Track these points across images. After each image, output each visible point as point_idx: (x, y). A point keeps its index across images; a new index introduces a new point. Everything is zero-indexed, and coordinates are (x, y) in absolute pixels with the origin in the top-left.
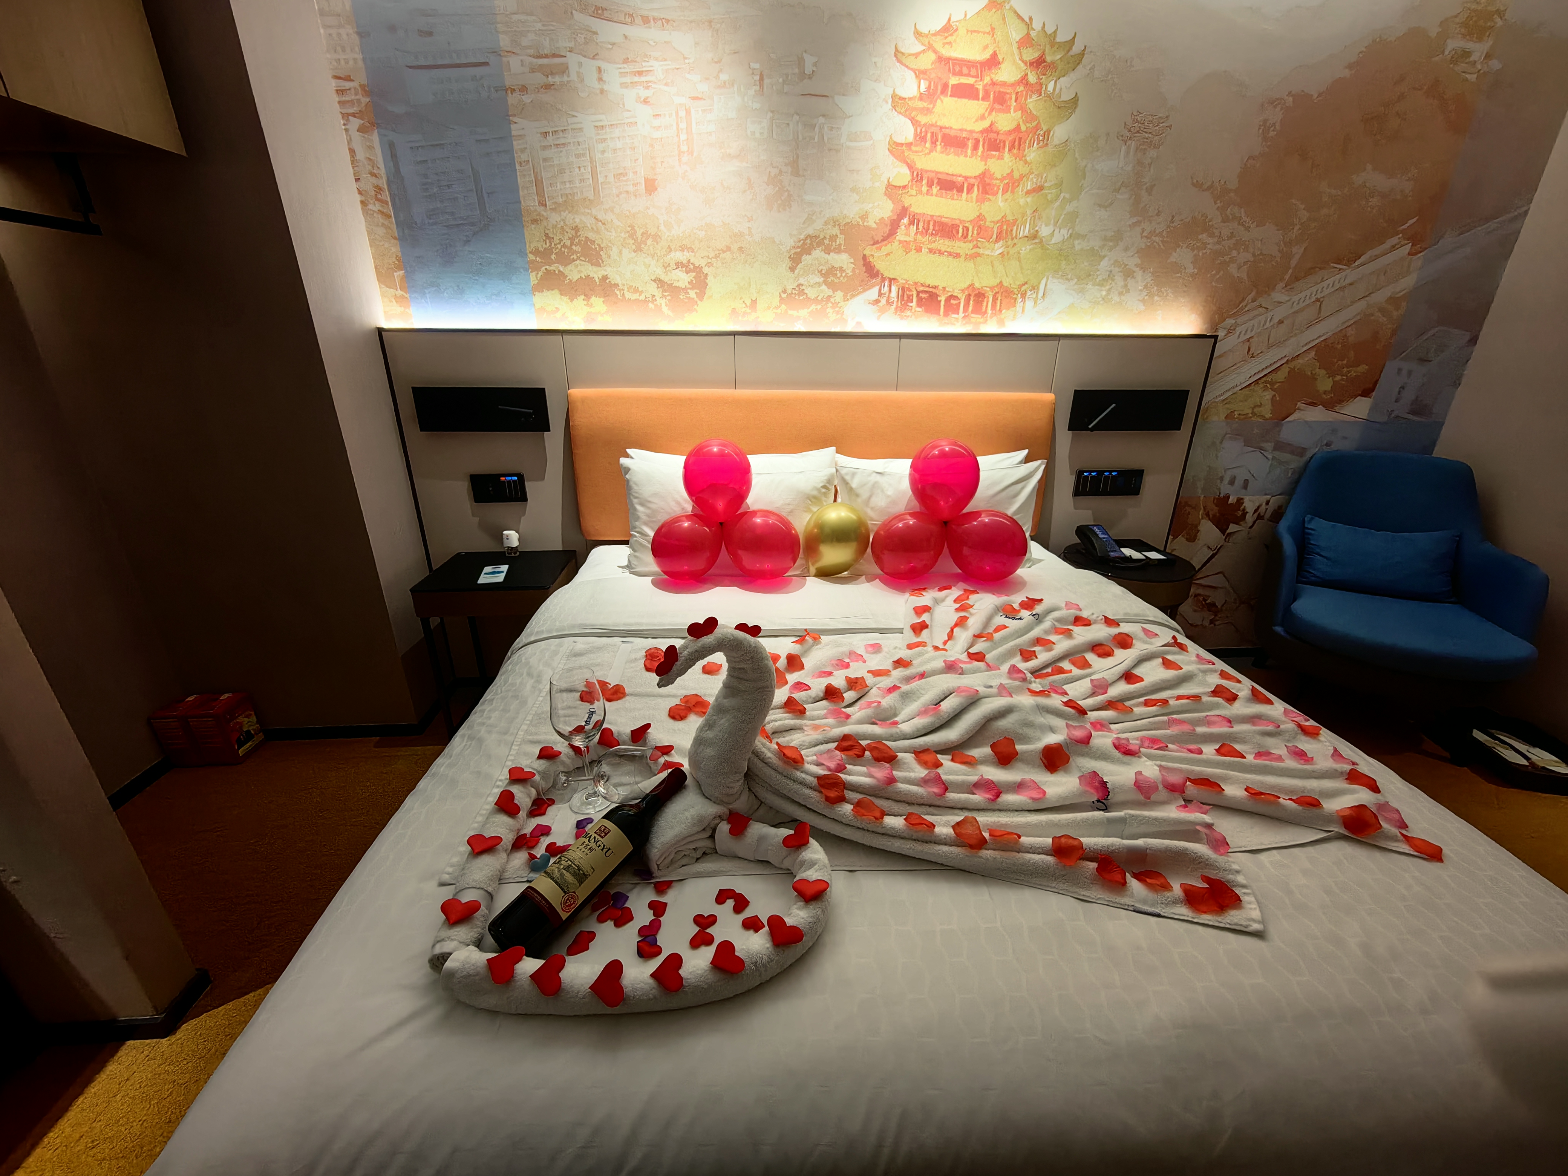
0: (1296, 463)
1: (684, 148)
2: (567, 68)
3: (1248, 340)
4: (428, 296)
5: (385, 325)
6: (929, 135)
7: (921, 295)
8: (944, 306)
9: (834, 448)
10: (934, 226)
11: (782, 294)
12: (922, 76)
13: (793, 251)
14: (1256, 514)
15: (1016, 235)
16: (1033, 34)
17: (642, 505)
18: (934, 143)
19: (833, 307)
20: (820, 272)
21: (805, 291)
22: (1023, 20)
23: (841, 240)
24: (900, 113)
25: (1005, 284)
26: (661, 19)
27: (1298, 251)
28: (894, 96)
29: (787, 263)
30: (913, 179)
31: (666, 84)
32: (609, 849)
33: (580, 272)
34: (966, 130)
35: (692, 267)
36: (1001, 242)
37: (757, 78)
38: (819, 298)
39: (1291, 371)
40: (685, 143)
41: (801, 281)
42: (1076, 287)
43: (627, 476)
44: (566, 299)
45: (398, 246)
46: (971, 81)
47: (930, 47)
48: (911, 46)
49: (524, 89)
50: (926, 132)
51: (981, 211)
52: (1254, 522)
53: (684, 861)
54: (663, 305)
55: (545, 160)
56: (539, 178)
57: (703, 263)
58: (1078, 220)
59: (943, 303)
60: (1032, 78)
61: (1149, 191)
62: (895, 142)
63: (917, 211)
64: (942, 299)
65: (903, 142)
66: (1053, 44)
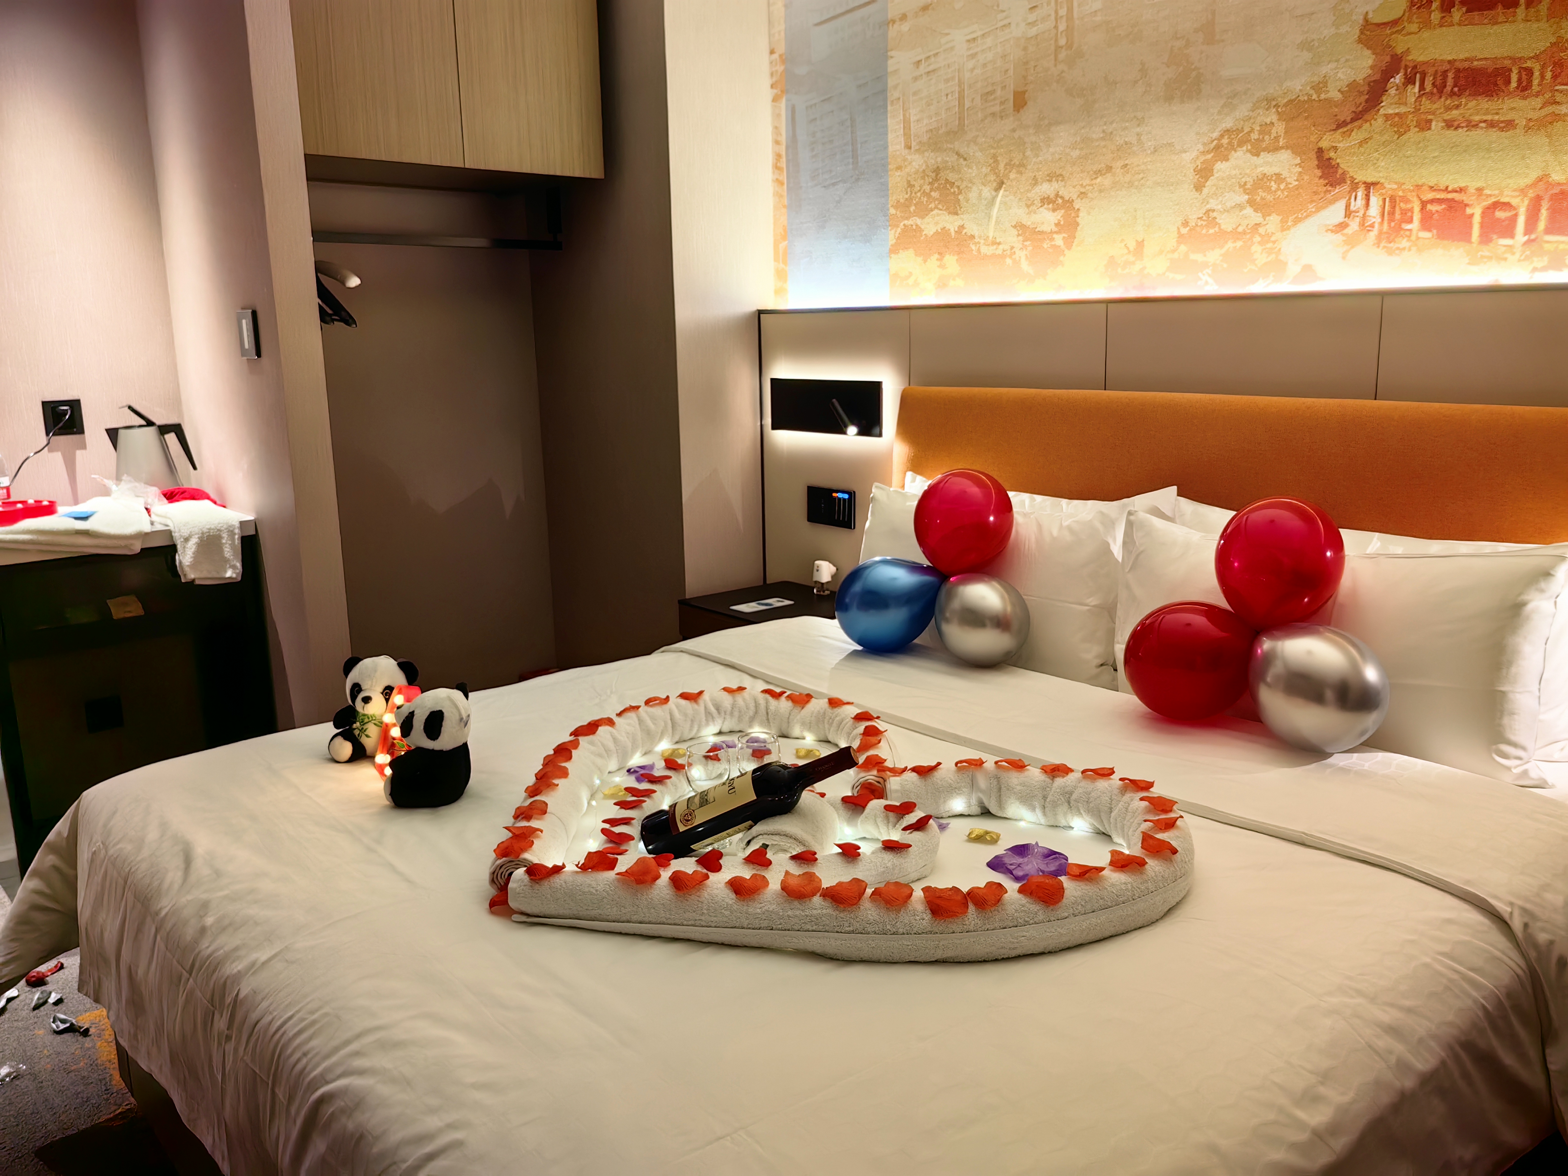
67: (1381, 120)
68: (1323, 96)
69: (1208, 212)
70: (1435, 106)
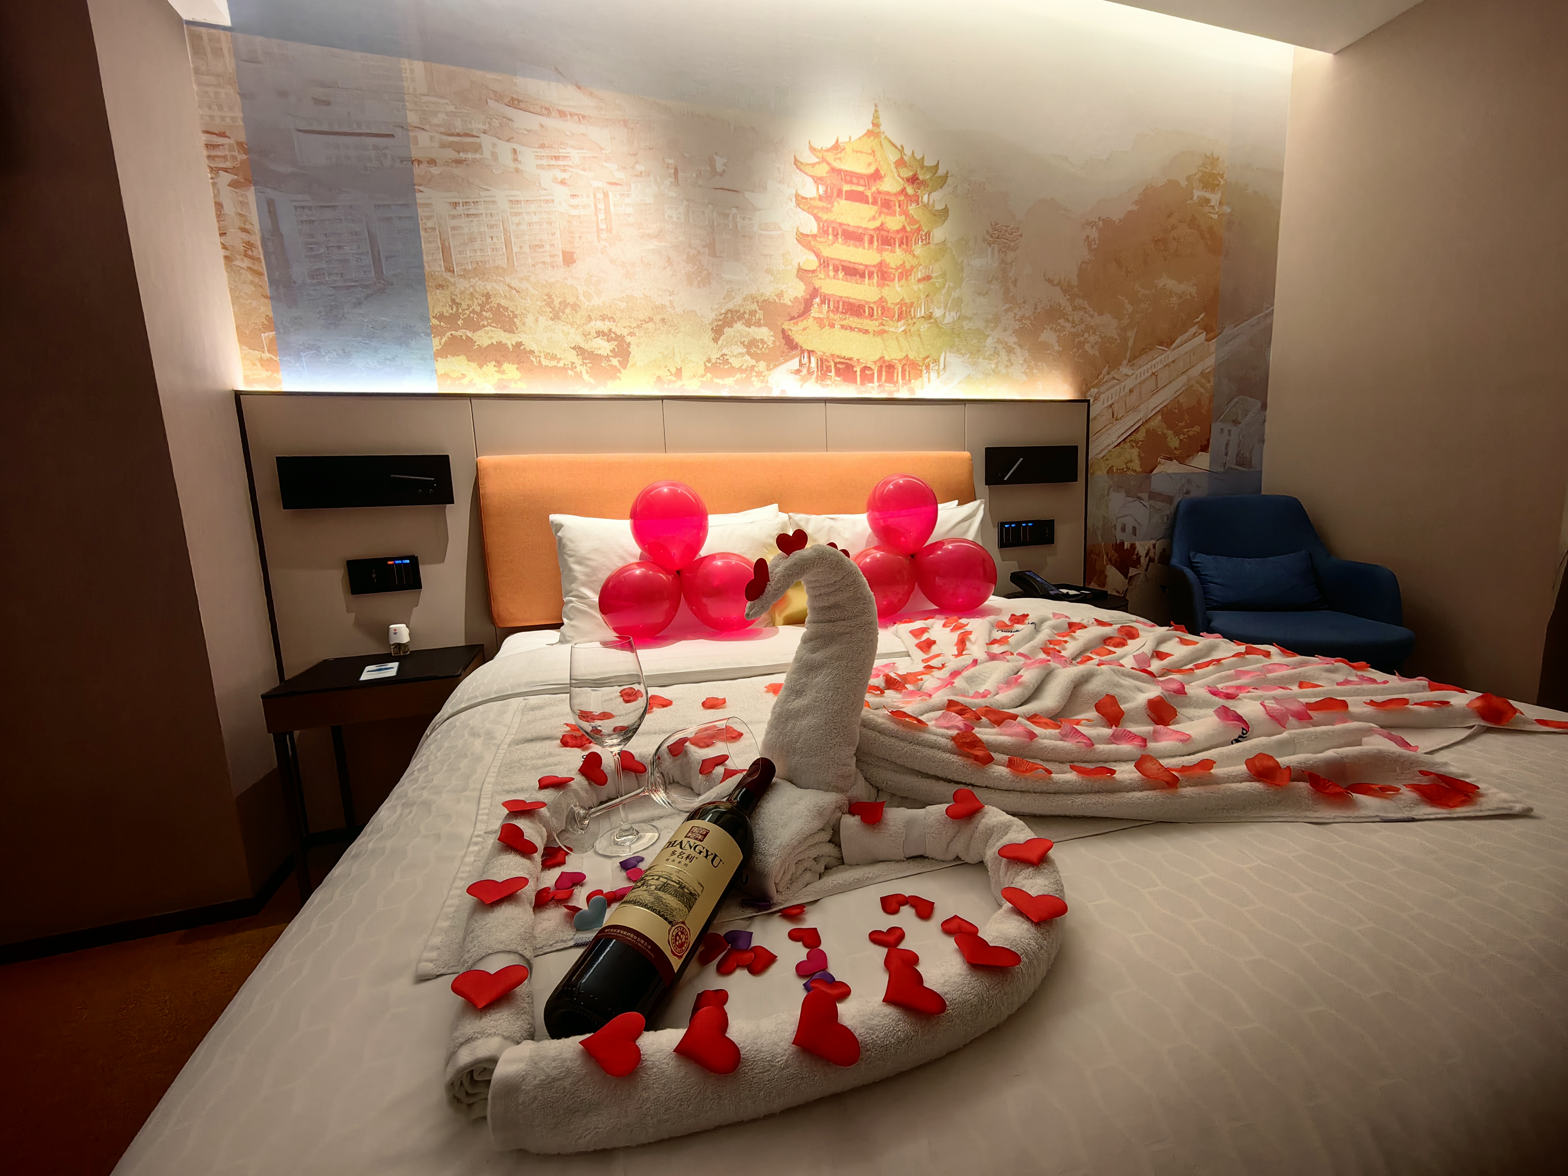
0: (1169, 510)
2: (481, 147)
3: (1111, 406)
4: (303, 359)
5: (245, 387)
6: (830, 230)
7: (838, 366)
8: (860, 375)
9: (775, 506)
10: (843, 305)
11: (707, 364)
12: (819, 182)
13: (715, 324)
14: (1148, 558)
15: (914, 316)
16: (906, 158)
18: (836, 236)
19: (756, 376)
20: (743, 343)
21: (730, 361)
22: (896, 147)
23: (760, 314)
24: (803, 210)
25: (911, 357)
26: (577, 114)
27: (1131, 334)
28: (797, 196)
29: (710, 335)
30: (820, 265)
31: (584, 170)
32: (716, 856)
33: (492, 338)
34: (862, 228)
35: (613, 336)
36: (903, 321)
37: (673, 171)
38: (744, 367)
39: (1147, 431)
40: (604, 221)
41: (725, 351)
42: (970, 360)
43: (559, 534)
44: (474, 365)
45: (270, 308)
46: (861, 189)
47: (824, 160)
48: (808, 158)
49: (432, 162)
50: (828, 227)
51: (883, 294)
52: (1148, 565)
54: (584, 372)
55: (453, 228)
56: (447, 244)
57: (625, 332)
58: (963, 305)
59: (858, 373)
60: (910, 190)
61: (1015, 283)
62: (802, 234)
63: (827, 292)
65: (809, 233)
66: (922, 167)
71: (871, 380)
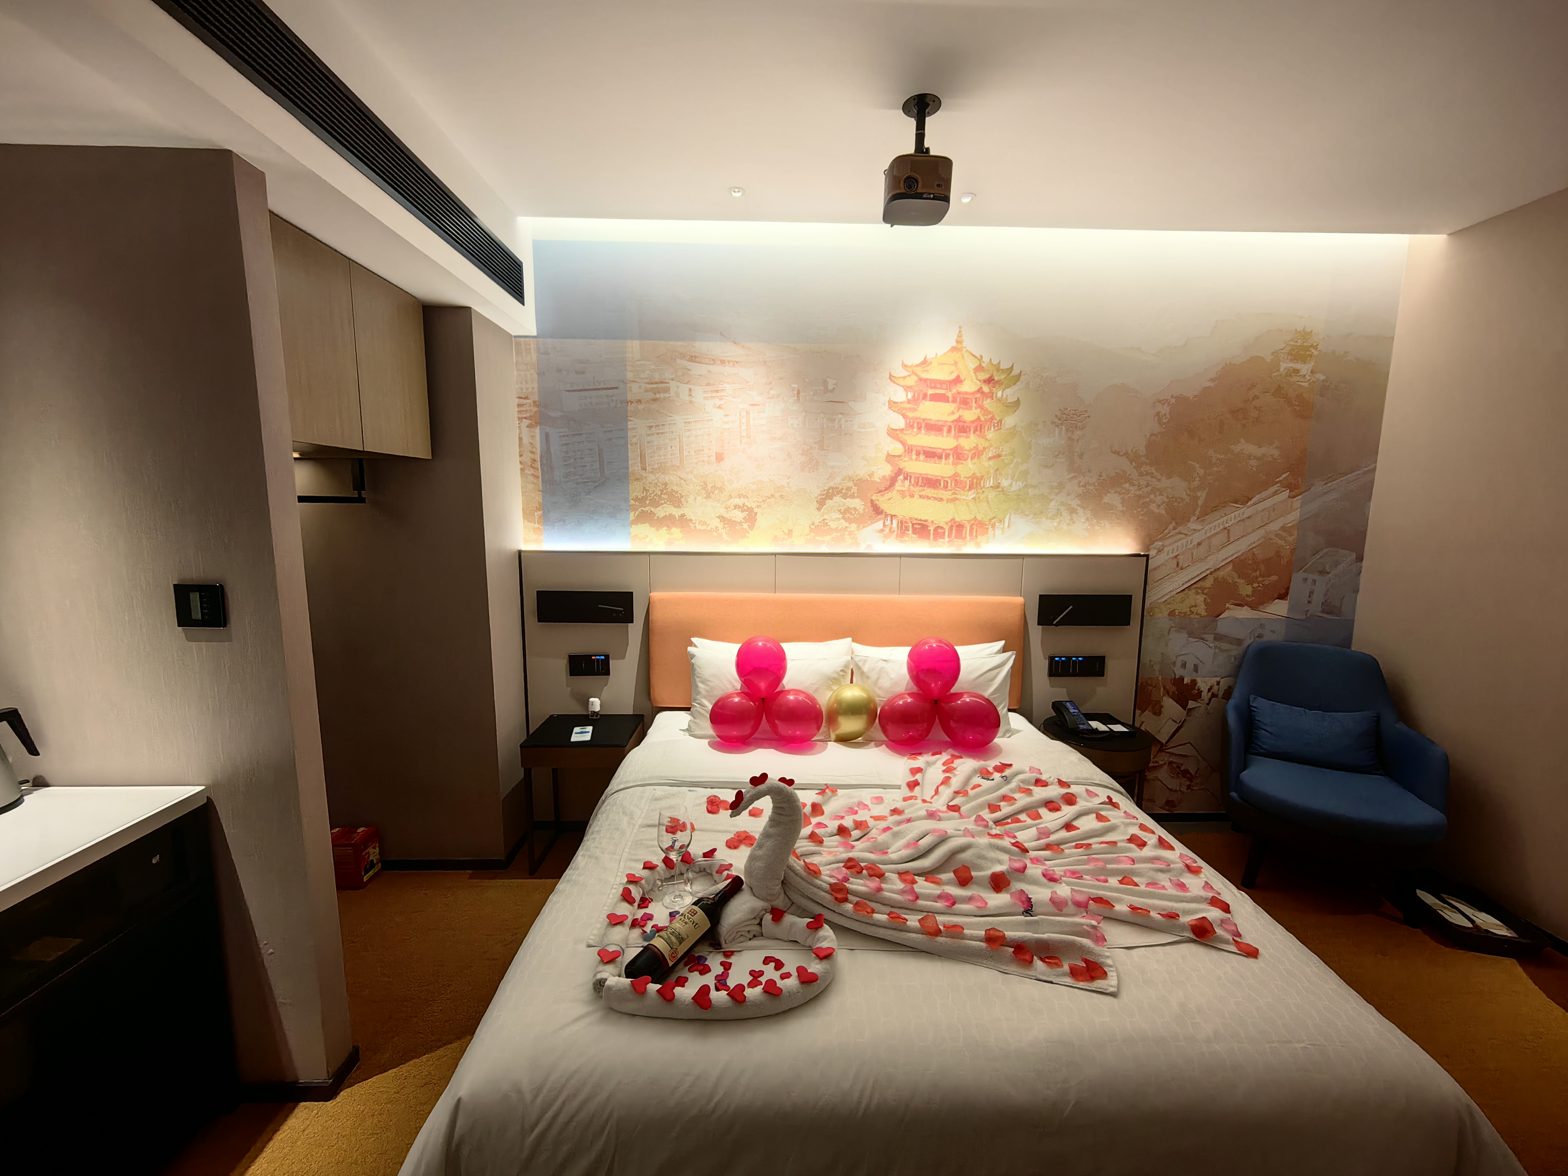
0: (1236, 651)
1: (744, 434)
2: (669, 389)
3: (1176, 557)
4: (556, 527)
5: (524, 547)
6: (915, 425)
7: (915, 526)
8: (933, 533)
9: (850, 639)
10: (922, 480)
11: (811, 526)
12: (908, 389)
13: (820, 497)
14: (1210, 694)
15: (984, 487)
16: (984, 365)
17: (703, 683)
18: (919, 428)
19: (849, 535)
20: (839, 511)
21: (829, 524)
22: (976, 357)
23: (854, 489)
24: (894, 411)
25: (979, 518)
26: (733, 361)
27: (1202, 495)
28: (890, 401)
29: (816, 505)
30: (906, 451)
31: (734, 397)
32: (697, 924)
33: (665, 512)
34: (942, 421)
35: (746, 508)
36: (973, 491)
37: (796, 392)
38: (839, 528)
39: (1215, 579)
40: (745, 431)
41: (826, 517)
42: (1033, 520)
43: (693, 661)
44: (654, 529)
45: (541, 497)
46: (943, 392)
47: (913, 373)
48: (900, 372)
49: (639, 401)
50: (914, 422)
51: (957, 471)
52: (1210, 700)
53: (742, 939)
54: (724, 533)
55: (649, 442)
56: (643, 453)
57: (754, 505)
58: (1029, 476)
59: (932, 532)
60: (986, 389)
61: (1081, 456)
62: (892, 429)
63: (909, 471)
64: (932, 528)
65: (898, 428)
66: (998, 370)
67: (895, 492)
68: (872, 479)
69: (823, 520)
70: (915, 489)
71: (943, 537)
